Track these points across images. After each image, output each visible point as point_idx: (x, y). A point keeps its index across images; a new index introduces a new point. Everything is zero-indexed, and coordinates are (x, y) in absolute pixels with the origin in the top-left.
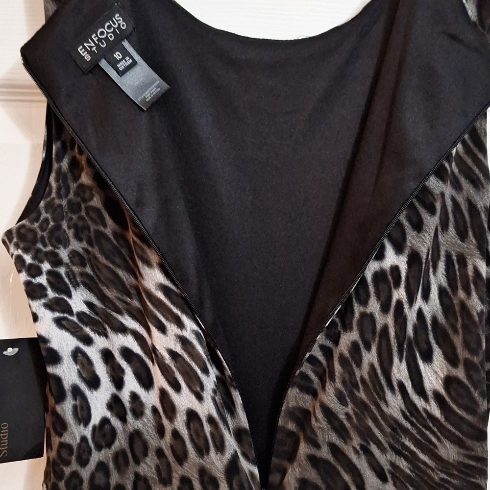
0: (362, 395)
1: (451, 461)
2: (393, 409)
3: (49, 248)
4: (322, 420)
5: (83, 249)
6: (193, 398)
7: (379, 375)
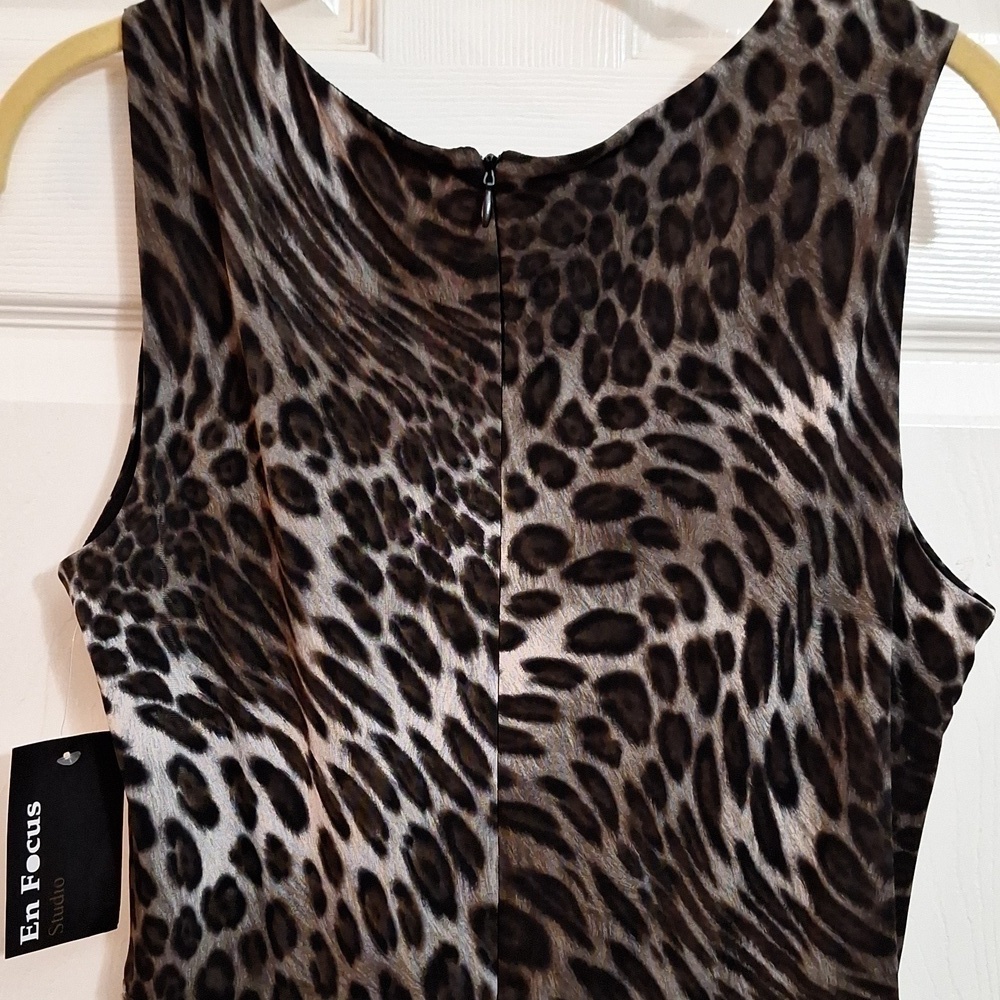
0: (668, 857)
1: (825, 987)
2: (726, 891)
3: (133, 589)
4: (595, 899)
5: (191, 587)
6: (370, 850)
7: (697, 823)
